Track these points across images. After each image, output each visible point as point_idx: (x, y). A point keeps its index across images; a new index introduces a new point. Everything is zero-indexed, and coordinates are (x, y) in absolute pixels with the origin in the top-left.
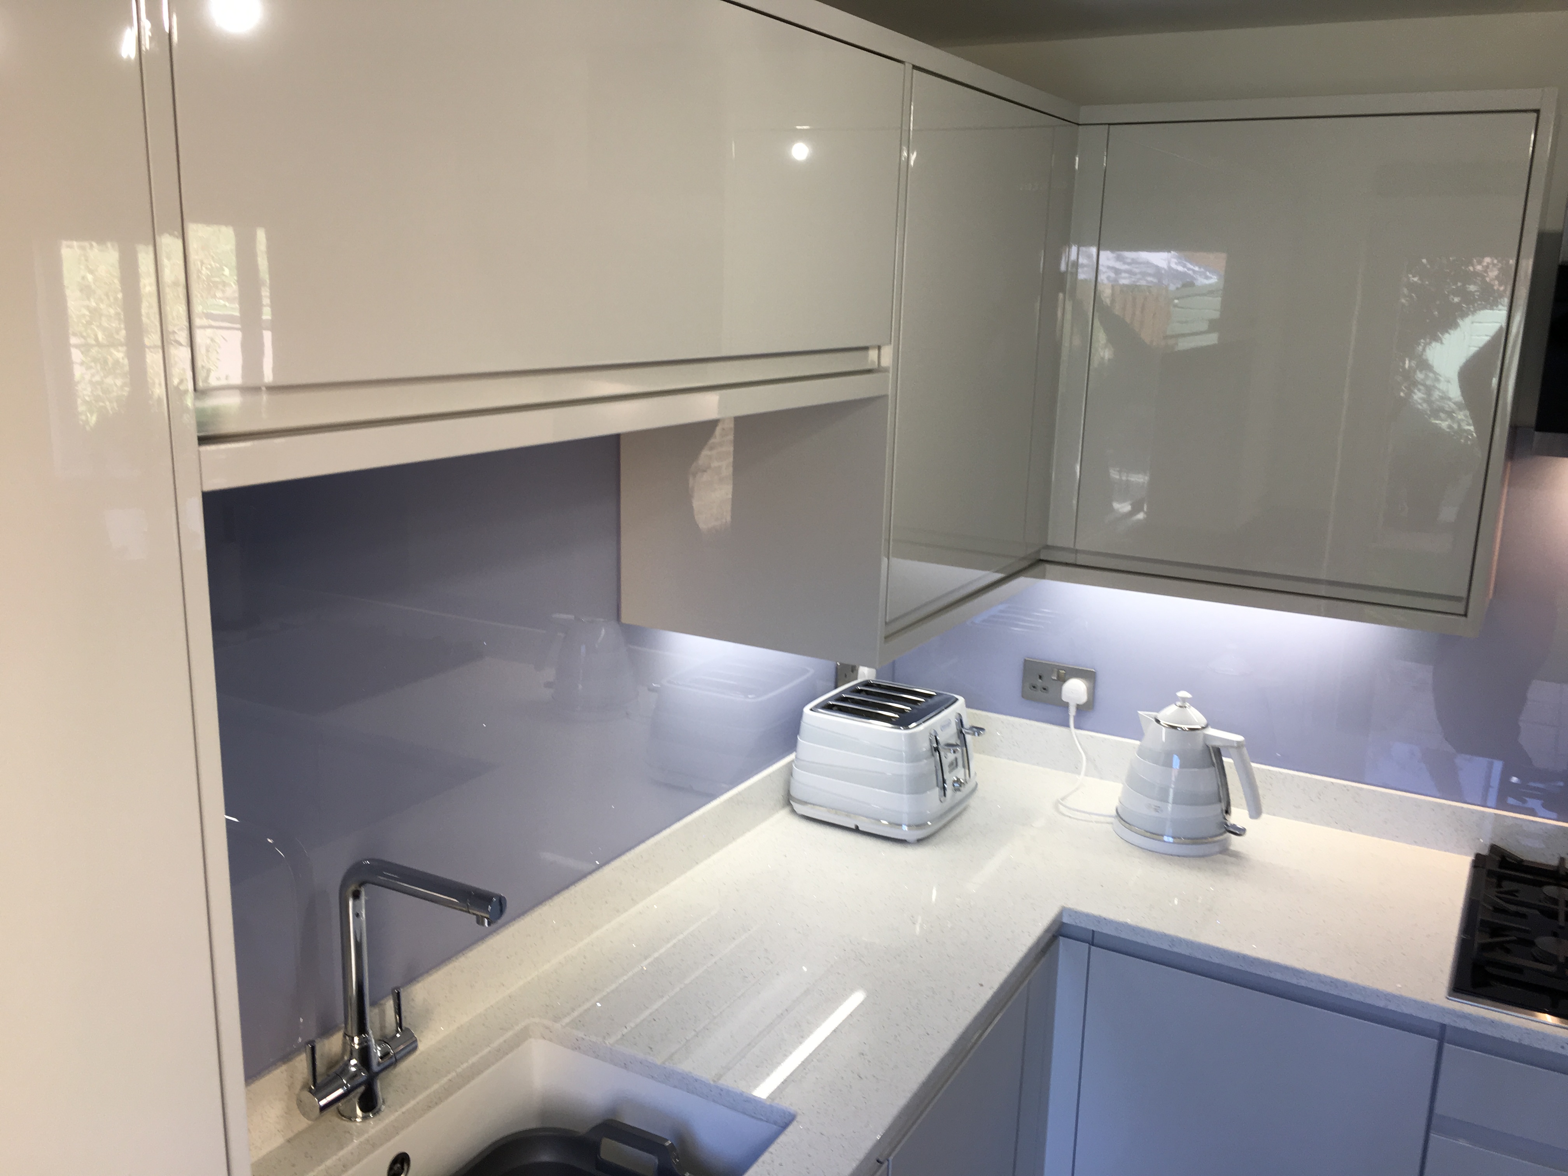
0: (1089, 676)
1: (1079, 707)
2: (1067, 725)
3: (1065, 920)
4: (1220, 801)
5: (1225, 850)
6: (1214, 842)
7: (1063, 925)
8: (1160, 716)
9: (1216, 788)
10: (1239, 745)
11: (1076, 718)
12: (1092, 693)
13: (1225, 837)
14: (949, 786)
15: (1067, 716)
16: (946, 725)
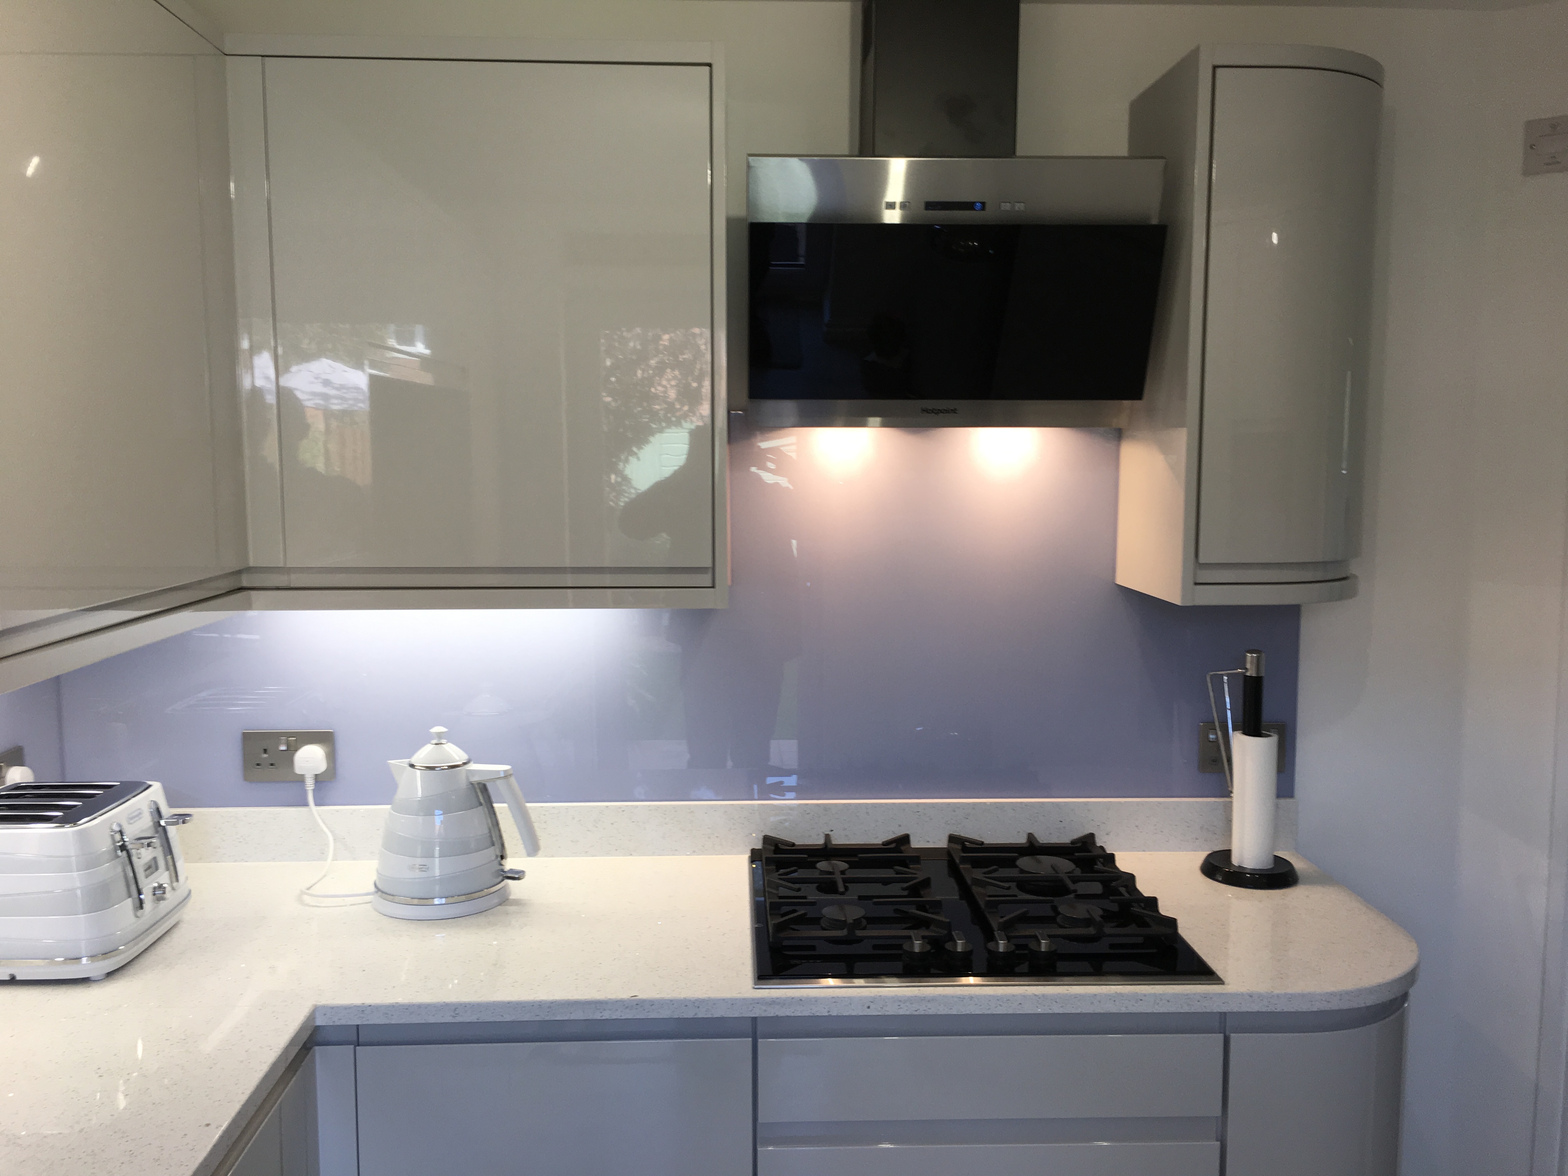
0: (324, 738)
1: (317, 776)
2: (306, 804)
3: (319, 1022)
4: (493, 845)
5: (504, 900)
6: (492, 893)
7: (317, 1029)
8: (413, 760)
9: (487, 831)
10: (507, 776)
11: (315, 791)
12: (332, 757)
13: (503, 885)
14: (146, 896)
15: (305, 792)
16: (135, 816)
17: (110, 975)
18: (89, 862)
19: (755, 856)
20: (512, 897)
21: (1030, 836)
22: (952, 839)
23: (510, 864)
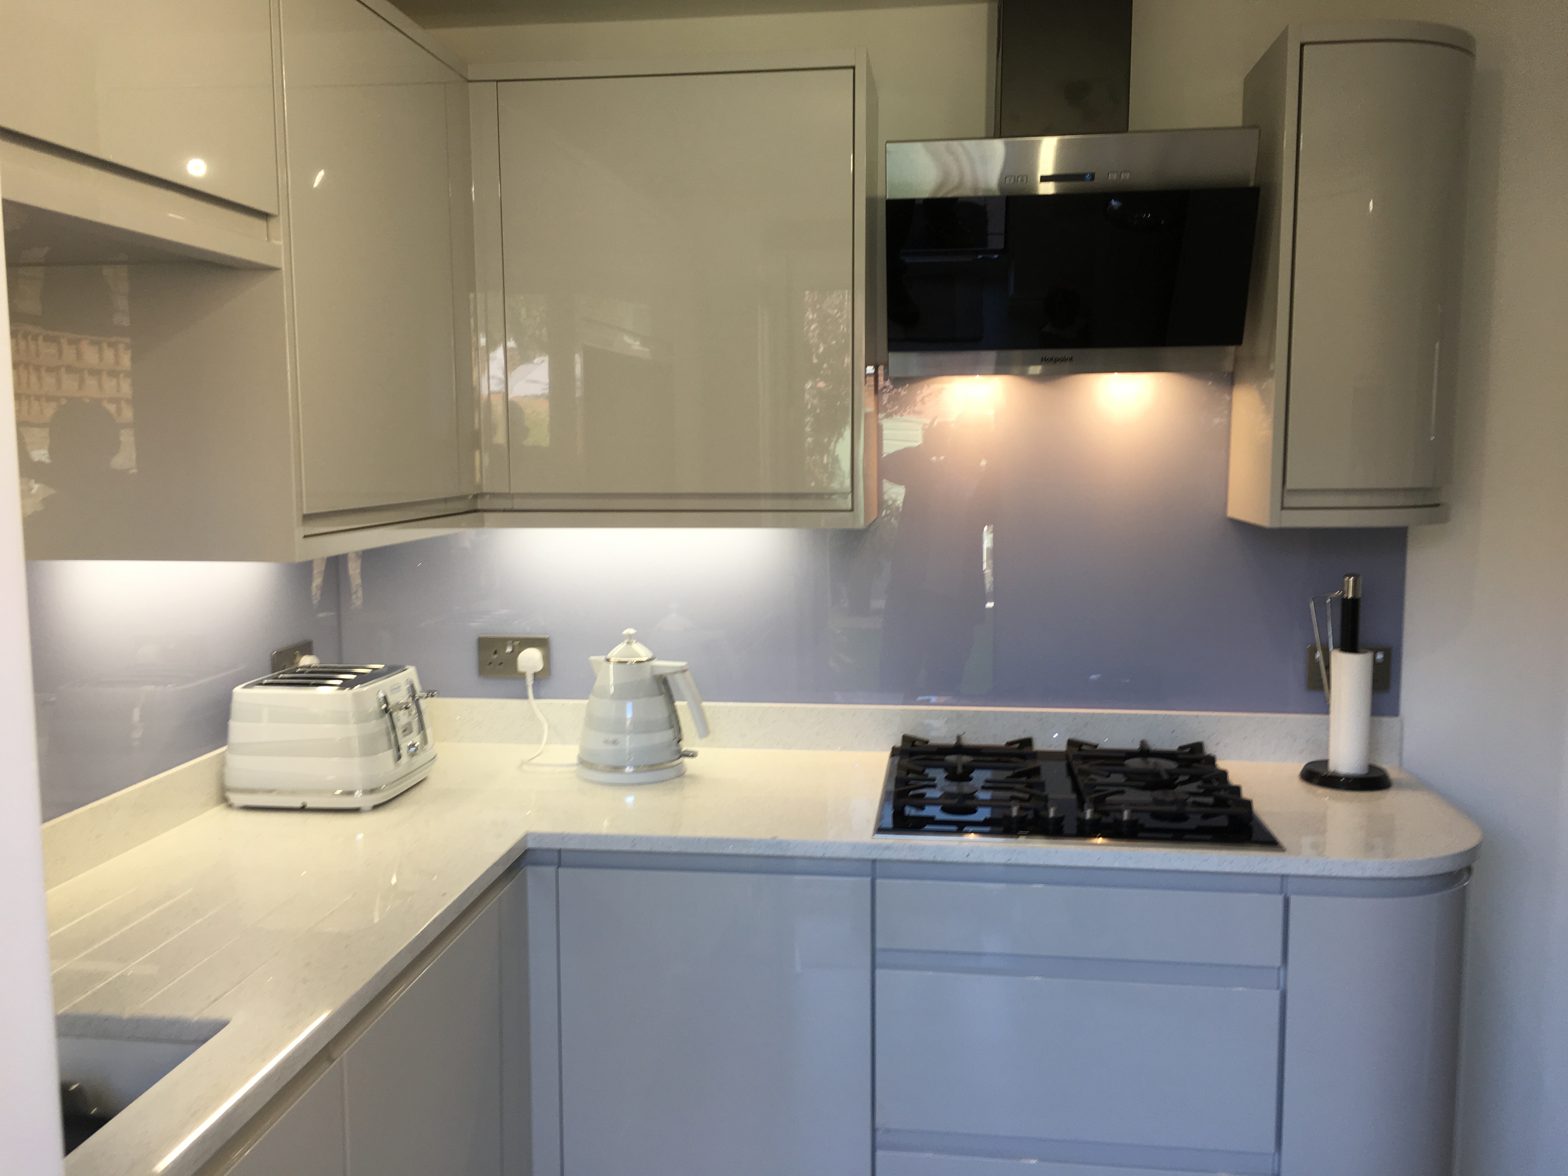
0: (541, 643)
1: (535, 675)
2: (526, 697)
3: (529, 845)
4: (672, 728)
5: (681, 774)
6: (673, 766)
7: (528, 850)
8: (609, 656)
9: (667, 717)
10: (683, 671)
11: (534, 686)
12: (547, 658)
13: (679, 762)
14: (404, 751)
15: (525, 688)
16: (396, 689)
17: (376, 807)
18: (362, 718)
19: (895, 752)
20: (688, 773)
21: (1143, 743)
22: (1071, 743)
23: (685, 747)
